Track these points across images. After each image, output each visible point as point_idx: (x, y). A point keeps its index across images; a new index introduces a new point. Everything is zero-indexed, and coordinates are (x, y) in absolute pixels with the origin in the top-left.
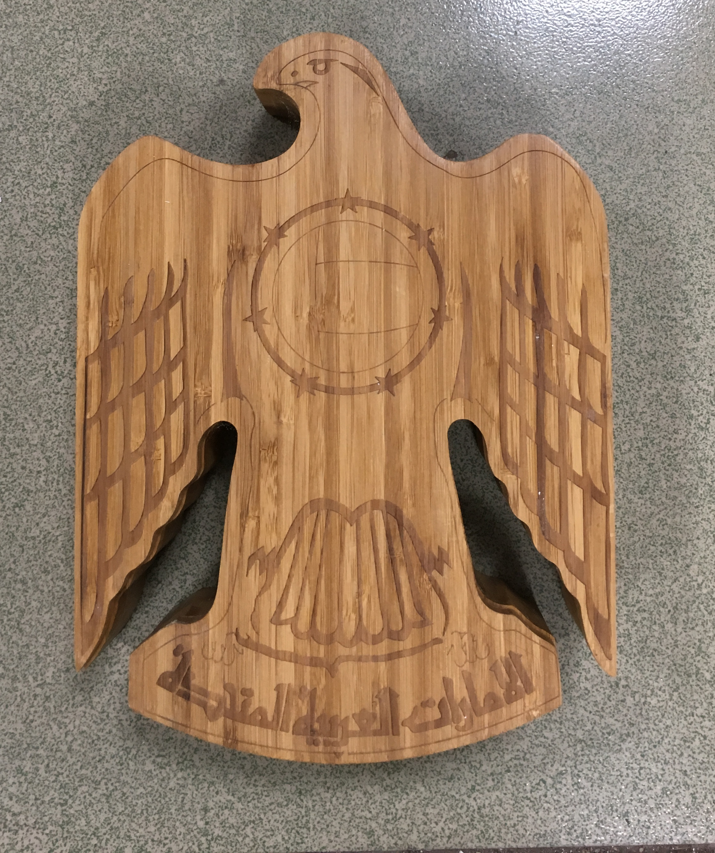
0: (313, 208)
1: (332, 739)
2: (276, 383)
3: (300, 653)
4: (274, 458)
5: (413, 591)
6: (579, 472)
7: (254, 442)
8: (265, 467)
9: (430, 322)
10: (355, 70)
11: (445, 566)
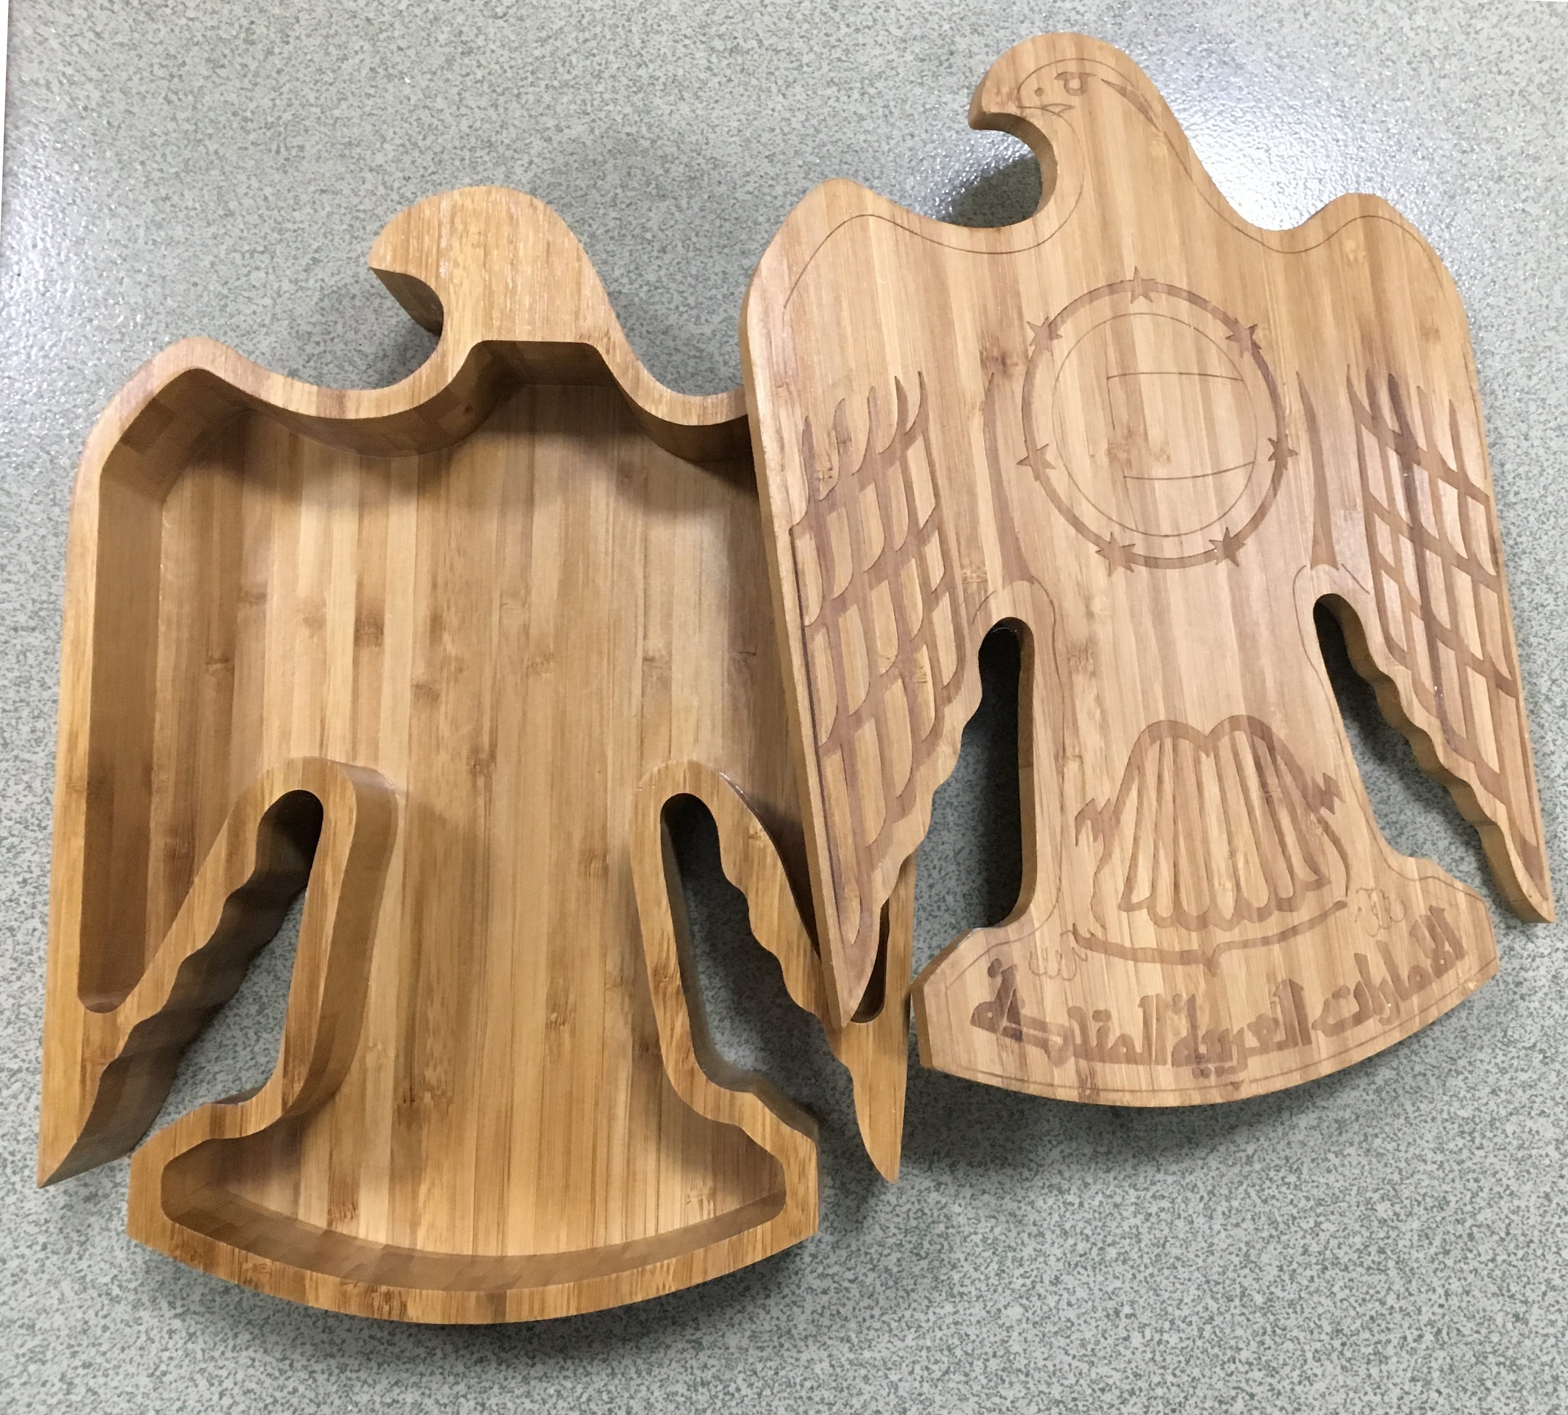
0: (1093, 295)
1: (1227, 1065)
2: (1078, 558)
3: (1165, 946)
4: (1090, 668)
5: (1302, 840)
6: (1479, 654)
7: (1059, 645)
8: (1079, 679)
9: (1270, 459)
10: (1123, 92)
11: (1336, 799)
